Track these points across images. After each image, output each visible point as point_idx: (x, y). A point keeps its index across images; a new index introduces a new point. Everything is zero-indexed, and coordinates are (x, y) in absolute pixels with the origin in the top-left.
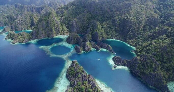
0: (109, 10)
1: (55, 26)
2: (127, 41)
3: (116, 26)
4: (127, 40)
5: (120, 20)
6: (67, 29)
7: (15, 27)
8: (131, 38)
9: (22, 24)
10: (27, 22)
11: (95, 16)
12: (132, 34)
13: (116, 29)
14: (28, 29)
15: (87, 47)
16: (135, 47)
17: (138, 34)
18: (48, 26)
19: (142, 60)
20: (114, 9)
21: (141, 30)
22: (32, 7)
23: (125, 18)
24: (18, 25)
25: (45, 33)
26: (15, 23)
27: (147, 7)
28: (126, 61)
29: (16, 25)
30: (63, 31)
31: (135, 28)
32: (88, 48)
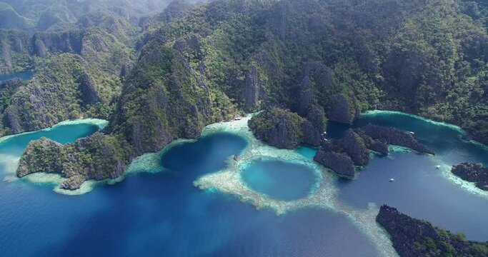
0: (332, 26)
1: (196, 93)
2: (421, 112)
3: (373, 71)
4: (420, 106)
5: (380, 53)
6: (231, 97)
7: (23, 119)
8: (430, 102)
9: (47, 101)
10: (63, 91)
11: (297, 47)
12: (432, 88)
13: (375, 80)
14: (71, 118)
17: (447, 87)
18: (177, 96)
20: (349, 23)
22: (31, 36)
23: (399, 45)
24: (31, 108)
25: (172, 125)
26: (21, 103)
27: (441, 10)
29: (24, 111)
30: (221, 106)
31: (436, 72)
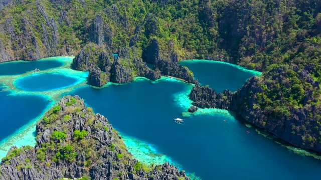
2: (240, 61)
3: (210, 26)
4: (240, 56)
5: (219, 9)
6: (80, 40)
13: (209, 33)
15: (122, 70)
16: (260, 71)
19: (270, 81)
21: (277, 26)
25: (14, 48)
28: (227, 94)
30: (67, 45)
32: (125, 74)
